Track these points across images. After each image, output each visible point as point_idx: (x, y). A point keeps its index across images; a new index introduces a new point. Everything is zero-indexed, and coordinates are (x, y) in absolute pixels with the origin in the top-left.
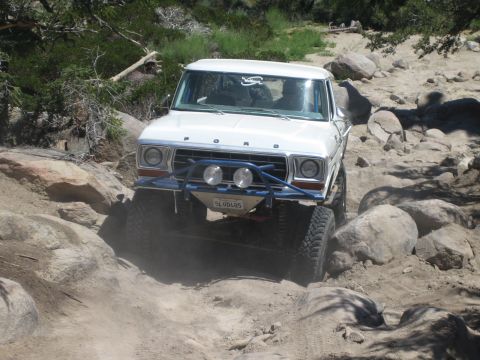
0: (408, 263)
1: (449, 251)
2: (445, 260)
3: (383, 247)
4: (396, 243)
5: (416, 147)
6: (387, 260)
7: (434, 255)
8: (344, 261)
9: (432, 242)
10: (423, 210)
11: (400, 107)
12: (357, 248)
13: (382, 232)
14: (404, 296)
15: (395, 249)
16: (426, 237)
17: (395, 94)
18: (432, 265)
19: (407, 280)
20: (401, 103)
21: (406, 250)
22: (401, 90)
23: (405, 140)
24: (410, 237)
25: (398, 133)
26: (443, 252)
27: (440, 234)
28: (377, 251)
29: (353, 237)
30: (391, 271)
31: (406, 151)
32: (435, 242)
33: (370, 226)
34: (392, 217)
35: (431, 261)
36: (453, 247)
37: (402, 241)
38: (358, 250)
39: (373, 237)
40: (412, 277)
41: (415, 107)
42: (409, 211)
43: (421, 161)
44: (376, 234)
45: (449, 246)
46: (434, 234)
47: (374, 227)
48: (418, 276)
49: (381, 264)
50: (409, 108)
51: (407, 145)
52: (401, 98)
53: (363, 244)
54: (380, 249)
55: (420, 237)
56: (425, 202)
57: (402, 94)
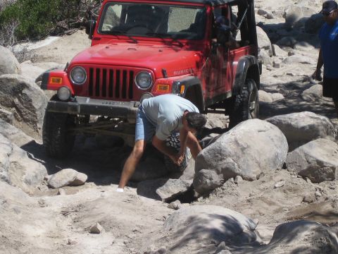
0: (279, 178)
1: (320, 163)
2: (316, 173)
3: (251, 162)
4: (263, 158)
5: (285, 61)
6: (255, 176)
7: (305, 168)
8: (211, 179)
9: (302, 155)
10: (293, 123)
11: (268, 22)
12: (222, 164)
13: (248, 147)
14: (277, 211)
15: (263, 164)
16: (297, 150)
17: (263, 9)
18: (304, 178)
19: (280, 195)
20: (269, 17)
21: (275, 164)
22: (268, 5)
23: (274, 54)
24: (279, 151)
25: (266, 48)
26: (314, 164)
27: (311, 146)
28: (244, 167)
29: (219, 154)
30: (262, 186)
31: (275, 65)
32: (306, 155)
33: (236, 142)
34: (259, 131)
35: (303, 175)
36: (324, 159)
37: (271, 155)
38: (224, 166)
39: (240, 153)
40: (284, 191)
41: (283, 21)
42: (279, 125)
43: (291, 75)
44: (243, 149)
45: (321, 159)
46: (305, 147)
47: (240, 142)
48: (290, 190)
49: (251, 180)
50: (277, 23)
51: (277, 60)
52: (269, 12)
53: (230, 160)
54: (248, 165)
55: (290, 150)
56: (295, 115)
57: (270, 8)
